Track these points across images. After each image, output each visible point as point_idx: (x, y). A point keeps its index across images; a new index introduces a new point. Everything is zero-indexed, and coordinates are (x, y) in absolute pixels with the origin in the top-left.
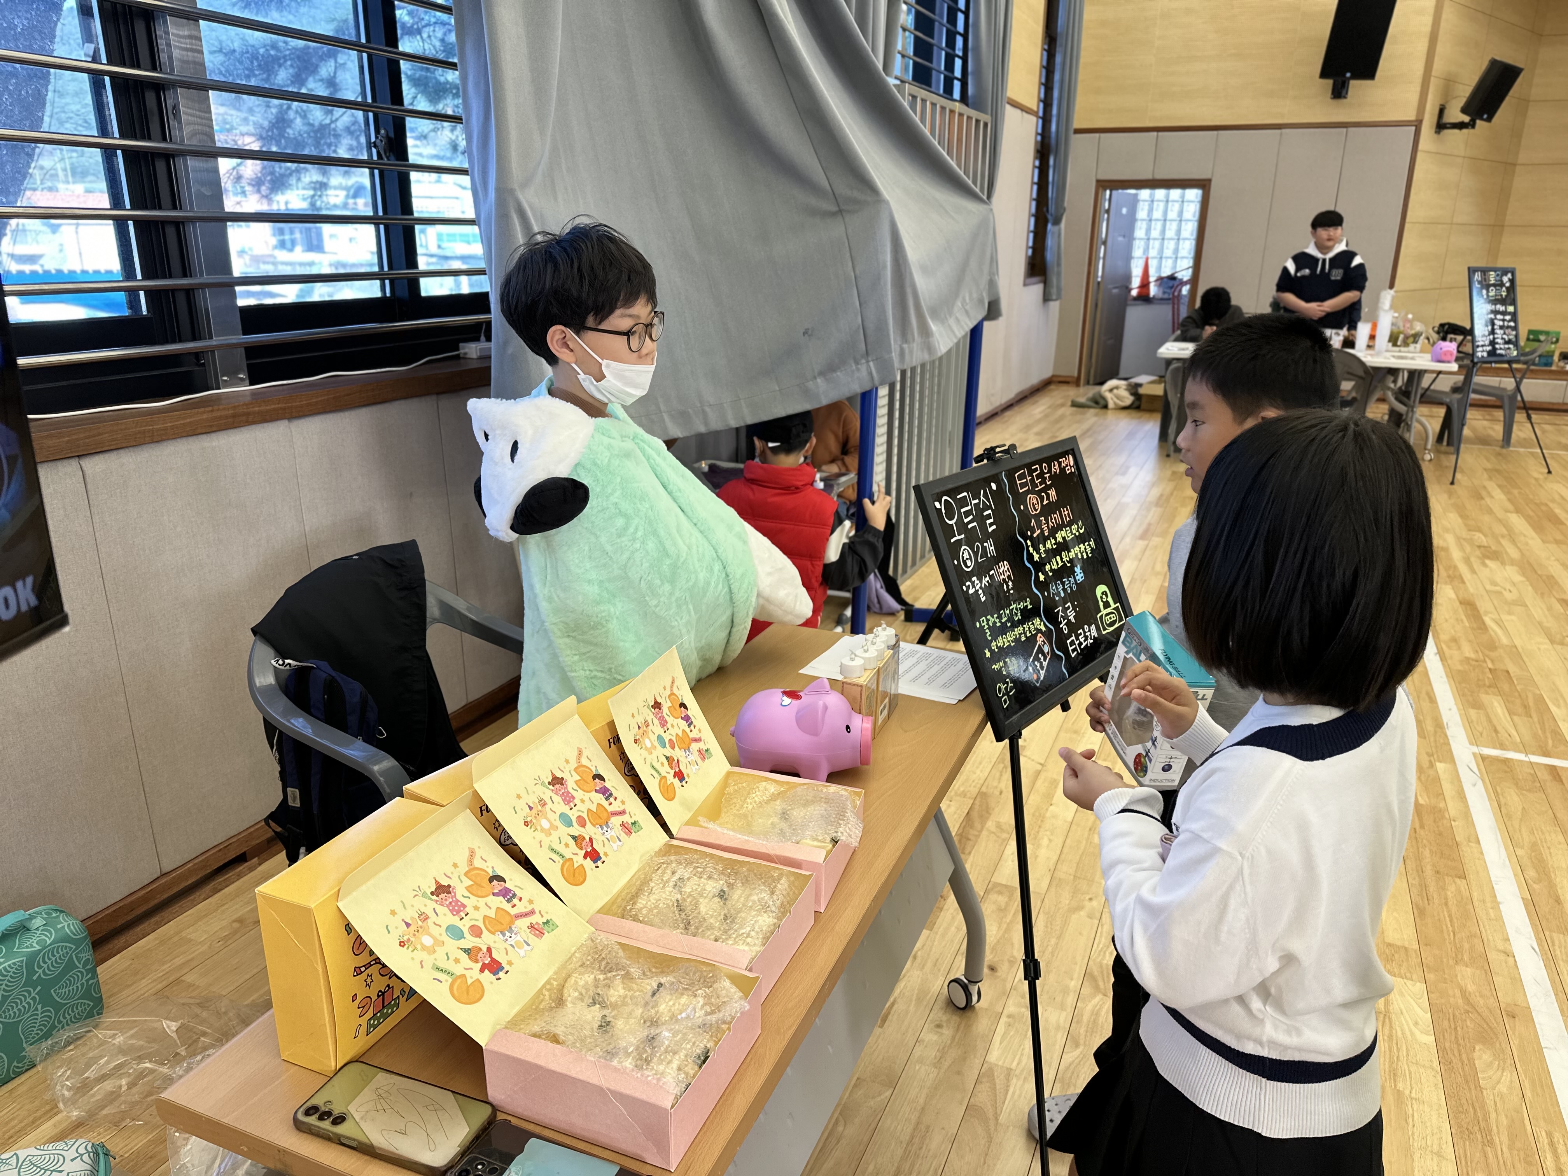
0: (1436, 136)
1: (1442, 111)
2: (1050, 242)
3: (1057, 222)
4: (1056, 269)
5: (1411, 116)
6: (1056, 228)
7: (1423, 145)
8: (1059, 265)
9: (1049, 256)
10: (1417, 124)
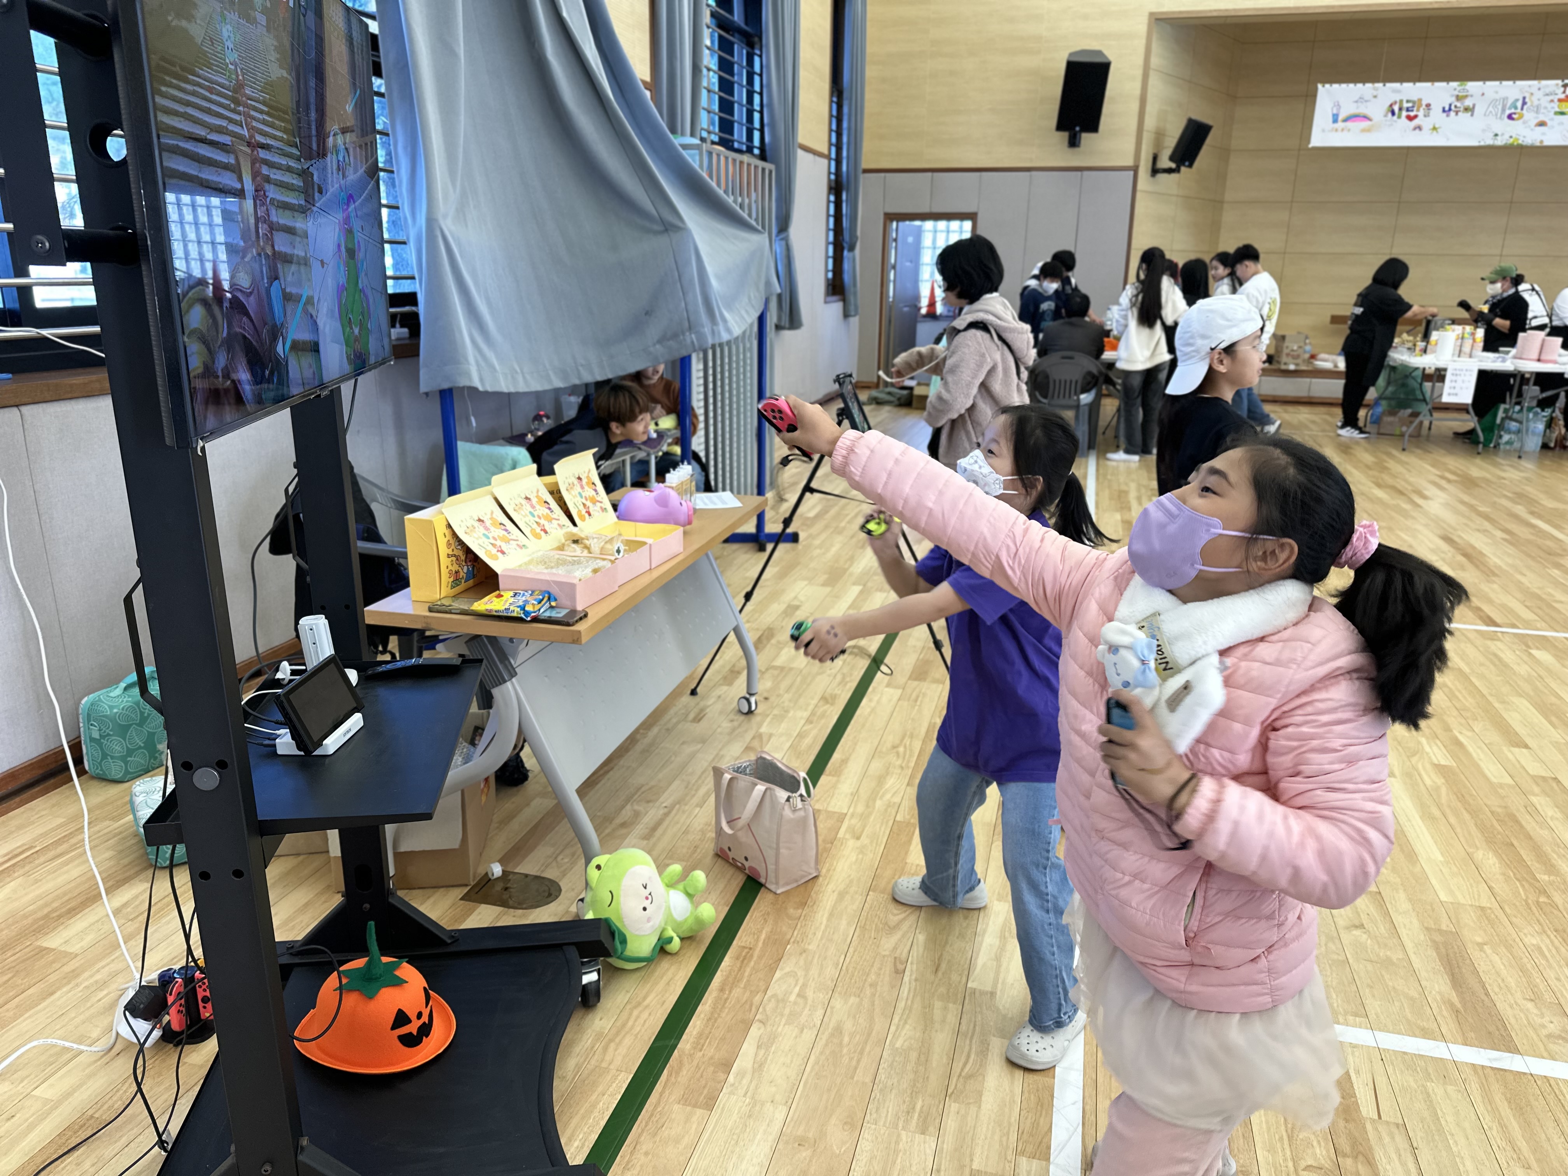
0: (1151, 179)
1: (1155, 159)
2: (846, 266)
3: (852, 248)
4: (852, 289)
5: (1130, 162)
6: (851, 254)
7: (1140, 186)
8: (855, 285)
9: (847, 277)
10: (1135, 169)
